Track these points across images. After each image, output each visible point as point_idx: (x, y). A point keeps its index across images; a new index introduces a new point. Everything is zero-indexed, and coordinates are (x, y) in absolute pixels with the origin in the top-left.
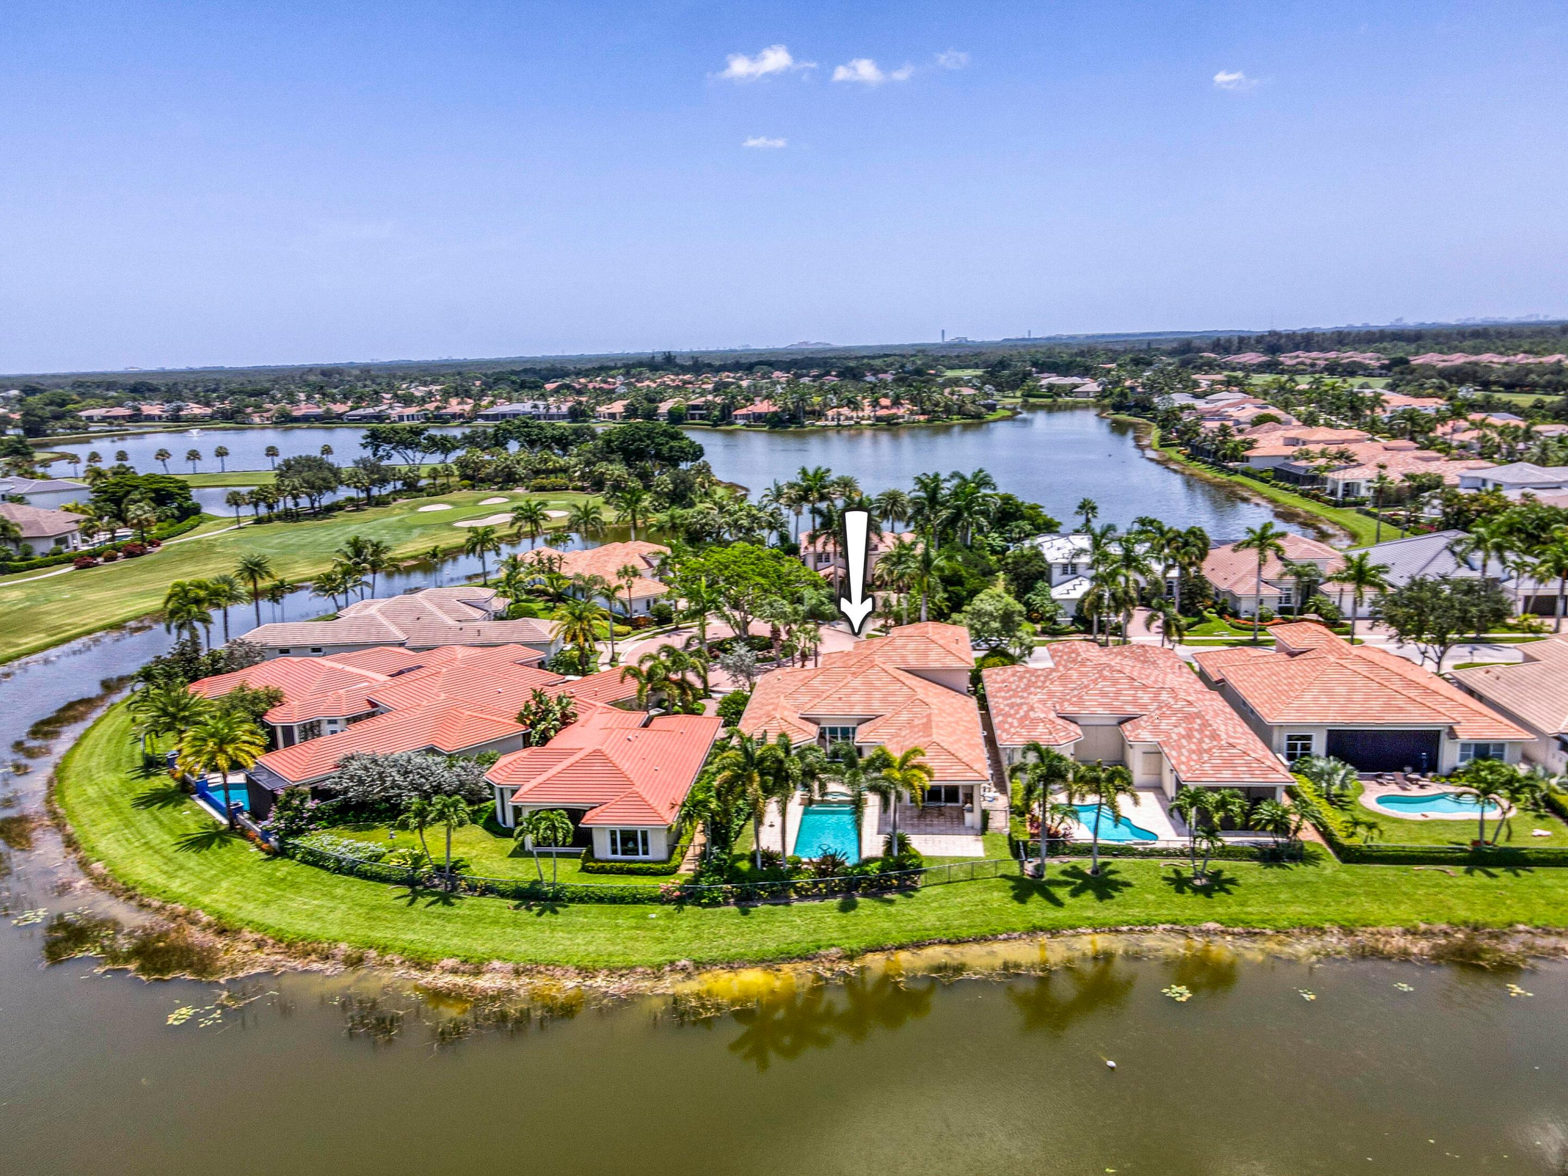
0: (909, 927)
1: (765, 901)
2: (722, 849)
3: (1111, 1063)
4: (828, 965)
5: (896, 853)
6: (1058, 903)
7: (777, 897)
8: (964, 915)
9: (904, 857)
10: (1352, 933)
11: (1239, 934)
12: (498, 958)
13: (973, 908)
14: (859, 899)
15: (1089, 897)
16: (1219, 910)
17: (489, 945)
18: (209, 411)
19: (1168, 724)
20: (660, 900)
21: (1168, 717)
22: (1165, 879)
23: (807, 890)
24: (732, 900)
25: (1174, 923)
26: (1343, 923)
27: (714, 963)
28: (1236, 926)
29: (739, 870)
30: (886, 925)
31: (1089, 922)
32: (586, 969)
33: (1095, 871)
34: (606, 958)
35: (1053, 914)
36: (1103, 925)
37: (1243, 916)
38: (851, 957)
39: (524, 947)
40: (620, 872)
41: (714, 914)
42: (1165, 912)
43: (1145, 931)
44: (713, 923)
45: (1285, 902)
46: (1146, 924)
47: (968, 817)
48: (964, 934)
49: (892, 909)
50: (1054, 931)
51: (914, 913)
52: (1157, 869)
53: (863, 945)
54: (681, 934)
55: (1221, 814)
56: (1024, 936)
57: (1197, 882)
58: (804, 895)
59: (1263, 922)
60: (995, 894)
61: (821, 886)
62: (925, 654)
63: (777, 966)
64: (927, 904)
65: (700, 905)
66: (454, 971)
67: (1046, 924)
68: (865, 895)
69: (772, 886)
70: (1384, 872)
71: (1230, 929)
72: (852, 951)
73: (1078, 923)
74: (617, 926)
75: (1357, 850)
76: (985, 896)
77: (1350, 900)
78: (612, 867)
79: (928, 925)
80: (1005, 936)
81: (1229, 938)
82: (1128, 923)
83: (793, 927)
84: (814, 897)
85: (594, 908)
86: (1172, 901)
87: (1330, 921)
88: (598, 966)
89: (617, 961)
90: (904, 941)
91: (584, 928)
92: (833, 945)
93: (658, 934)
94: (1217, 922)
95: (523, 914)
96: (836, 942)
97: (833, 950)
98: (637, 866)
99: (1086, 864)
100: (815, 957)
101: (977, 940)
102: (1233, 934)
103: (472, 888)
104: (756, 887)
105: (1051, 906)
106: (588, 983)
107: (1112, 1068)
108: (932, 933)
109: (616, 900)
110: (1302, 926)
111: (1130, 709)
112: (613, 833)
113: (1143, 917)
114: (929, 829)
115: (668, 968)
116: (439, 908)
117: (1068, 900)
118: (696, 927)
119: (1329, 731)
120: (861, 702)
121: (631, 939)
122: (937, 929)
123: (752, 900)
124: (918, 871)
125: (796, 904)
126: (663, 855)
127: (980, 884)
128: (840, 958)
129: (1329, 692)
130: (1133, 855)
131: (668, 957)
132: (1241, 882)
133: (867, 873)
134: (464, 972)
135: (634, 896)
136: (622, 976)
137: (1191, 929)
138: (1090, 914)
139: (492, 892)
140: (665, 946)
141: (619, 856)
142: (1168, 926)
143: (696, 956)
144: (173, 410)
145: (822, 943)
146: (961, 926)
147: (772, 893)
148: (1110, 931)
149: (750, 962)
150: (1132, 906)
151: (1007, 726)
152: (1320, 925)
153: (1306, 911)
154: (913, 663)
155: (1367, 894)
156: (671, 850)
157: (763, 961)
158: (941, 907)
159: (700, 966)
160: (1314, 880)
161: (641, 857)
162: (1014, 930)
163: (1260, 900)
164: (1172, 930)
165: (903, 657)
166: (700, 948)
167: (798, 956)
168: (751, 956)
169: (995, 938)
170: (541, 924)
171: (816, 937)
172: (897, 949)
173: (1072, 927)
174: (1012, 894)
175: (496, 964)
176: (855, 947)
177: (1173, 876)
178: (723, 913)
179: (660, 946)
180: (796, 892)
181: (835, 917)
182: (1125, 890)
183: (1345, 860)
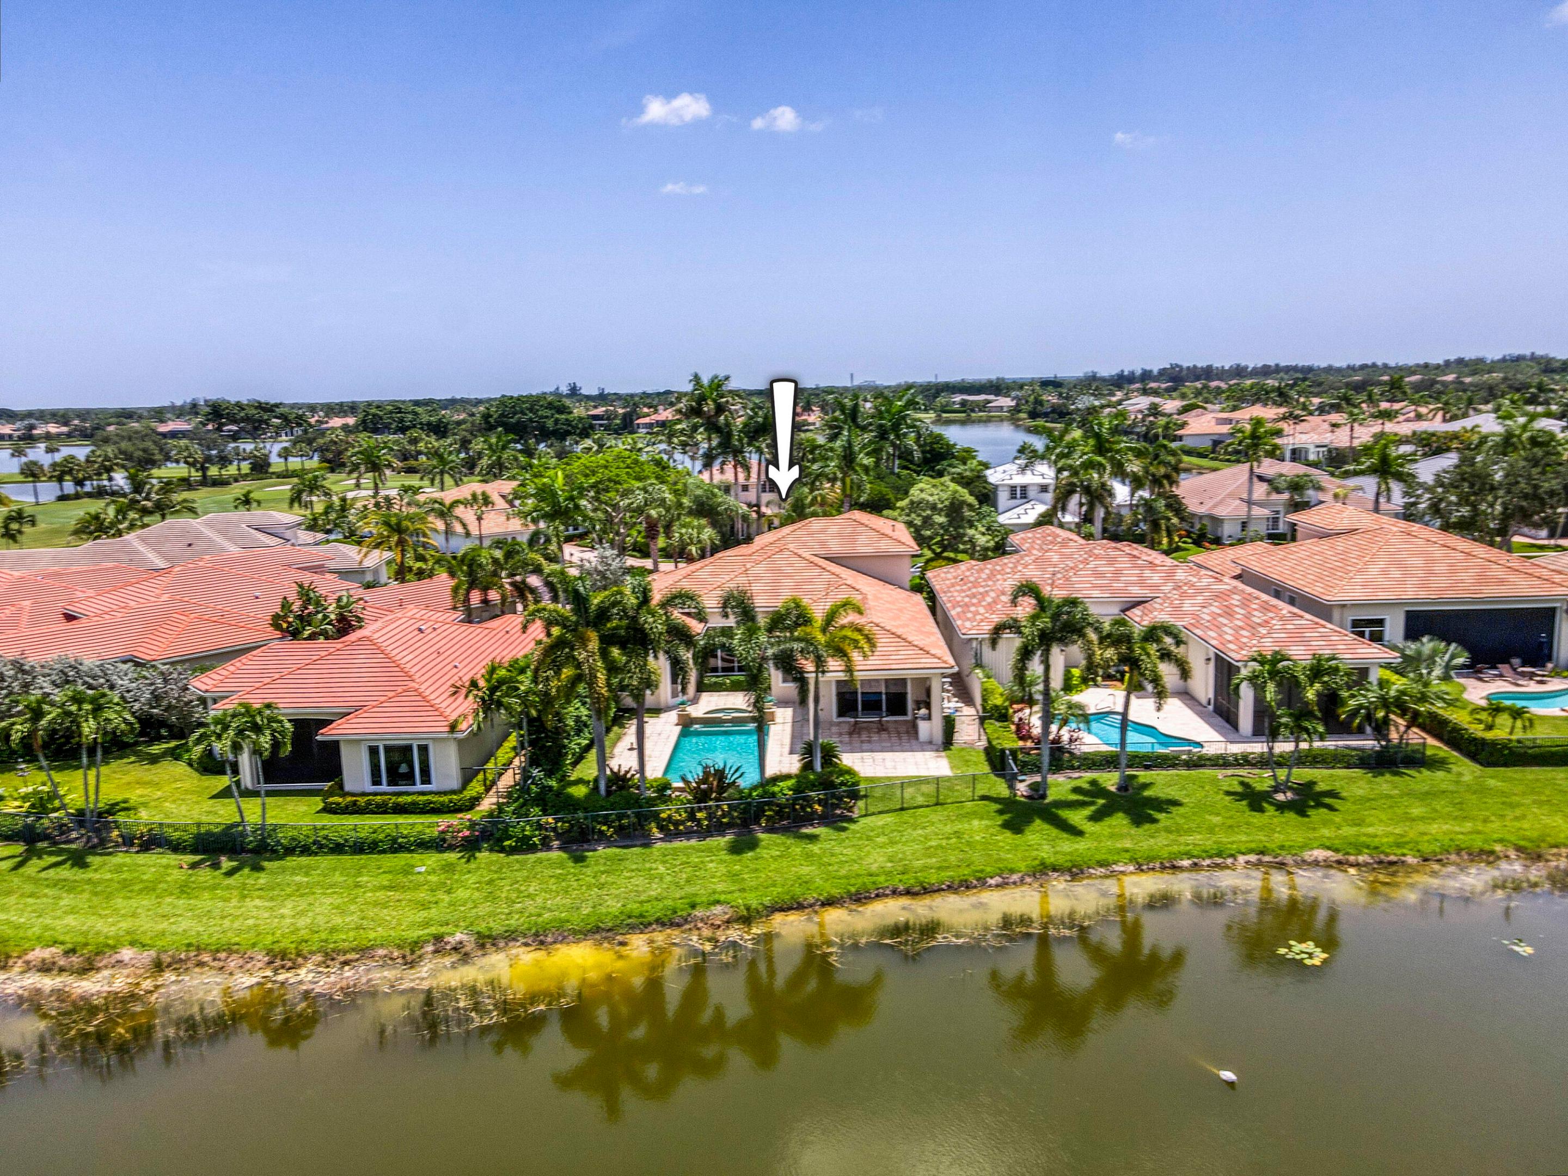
0: (843, 872)
1: (609, 843)
2: (549, 774)
3: (1228, 1075)
4: (706, 932)
5: (818, 768)
6: (1076, 832)
7: (628, 837)
8: (928, 852)
9: (831, 773)
10: (1539, 857)
11: (1366, 864)
12: (132, 944)
13: (944, 842)
14: (761, 836)
15: (1119, 821)
16: (1326, 832)
17: (124, 925)
18: (65, 429)
19: (1193, 605)
20: (439, 844)
21: (1192, 597)
22: (1228, 793)
23: (677, 823)
24: (556, 843)
25: (1262, 853)
26: (1522, 843)
27: (510, 936)
28: (1360, 853)
29: (570, 797)
30: (805, 870)
31: (1127, 855)
32: (283, 955)
33: (1123, 788)
34: (323, 936)
35: (1068, 847)
36: (1150, 859)
37: (1363, 839)
38: (746, 920)
39: (184, 924)
40: (382, 809)
41: (523, 863)
42: (1244, 838)
43: (1217, 865)
44: (520, 875)
45: (1421, 818)
46: (1219, 855)
47: (924, 728)
48: (933, 878)
49: (815, 848)
50: (1075, 871)
51: (849, 851)
52: (1214, 781)
53: (767, 901)
54: (461, 894)
55: (1317, 686)
56: (1028, 880)
57: (1280, 797)
58: (672, 831)
59: (1399, 845)
60: (976, 823)
61: (699, 815)
62: (852, 538)
63: (620, 938)
64: (869, 838)
65: (502, 850)
66: (46, 968)
67: (1061, 860)
68: (770, 830)
69: (620, 817)
70: (1549, 775)
71: (1352, 858)
72: (748, 909)
73: (1110, 858)
74: (357, 885)
75: (1505, 746)
76: (958, 826)
77: (1518, 812)
78: (369, 803)
79: (874, 868)
80: (998, 880)
81: (1352, 871)
82: (1189, 855)
83: (652, 878)
84: (688, 834)
85: (325, 861)
86: (1248, 824)
87: (1500, 841)
88: (305, 949)
89: (345, 938)
90: (836, 892)
91: (299, 891)
92: (718, 902)
93: (422, 895)
94: (1329, 848)
95: (205, 875)
96: (722, 898)
97: (718, 909)
98: (409, 799)
99: (1110, 780)
100: (686, 921)
101: (952, 888)
102: (1357, 865)
103: (127, 841)
104: (594, 819)
105: (1065, 835)
106: (280, 978)
107: (1231, 1084)
108: (882, 879)
109: (360, 848)
110: (1461, 850)
111: (1137, 592)
112: (373, 751)
113: (1209, 843)
114: (865, 746)
115: (430, 948)
116: (65, 872)
117: (1088, 827)
118: (490, 882)
119: (1408, 612)
120: (765, 592)
121: (376, 904)
122: (888, 873)
123: (588, 841)
124: (855, 795)
125: (659, 845)
126: (455, 784)
127: (950, 810)
128: (728, 922)
129: (1400, 565)
130: (1174, 766)
131: (433, 930)
132: (1344, 794)
133: (773, 795)
134: (62, 970)
135: (394, 840)
136: (346, 963)
137: (1289, 860)
138: (1128, 844)
139: (160, 845)
140: (434, 912)
141: (384, 787)
142: (1253, 858)
143: (482, 927)
144: (25, 428)
145: (698, 900)
146: (925, 868)
147: (620, 830)
148: (1163, 868)
149: (575, 932)
150: (1189, 831)
151: (969, 615)
152: (1487, 847)
153: (1457, 829)
154: (836, 547)
155: (1540, 803)
156: (468, 776)
157: (597, 930)
158: (892, 843)
159: (486, 941)
160: (1452, 787)
161: (419, 787)
162: (1012, 871)
163: (1384, 817)
164: (1259, 863)
165: (823, 544)
166: (492, 914)
167: (658, 921)
168: (576, 921)
169: (982, 883)
170: (228, 888)
171: (689, 890)
172: (823, 905)
173: (1101, 864)
174: (1000, 820)
175: (127, 954)
176: (754, 904)
177: (1239, 789)
178: (540, 861)
179: (424, 914)
180: (661, 828)
181: (722, 861)
182: (1173, 809)
183: (1487, 763)
